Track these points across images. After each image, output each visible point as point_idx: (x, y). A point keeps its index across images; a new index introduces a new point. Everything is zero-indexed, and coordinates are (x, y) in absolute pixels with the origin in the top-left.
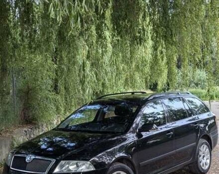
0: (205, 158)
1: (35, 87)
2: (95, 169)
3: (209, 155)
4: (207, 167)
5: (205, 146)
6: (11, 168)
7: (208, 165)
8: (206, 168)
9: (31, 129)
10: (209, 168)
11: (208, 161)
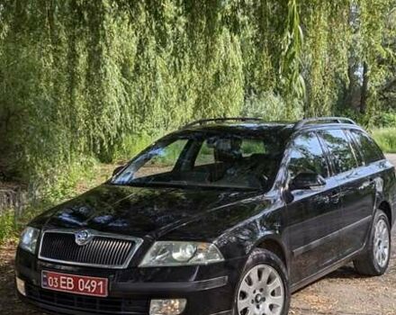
0: (381, 246)
1: (21, 110)
2: (223, 260)
3: (387, 241)
4: (384, 262)
5: (383, 223)
6: (40, 257)
7: (386, 259)
8: (382, 263)
9: (16, 190)
10: (387, 263)
11: (386, 251)
